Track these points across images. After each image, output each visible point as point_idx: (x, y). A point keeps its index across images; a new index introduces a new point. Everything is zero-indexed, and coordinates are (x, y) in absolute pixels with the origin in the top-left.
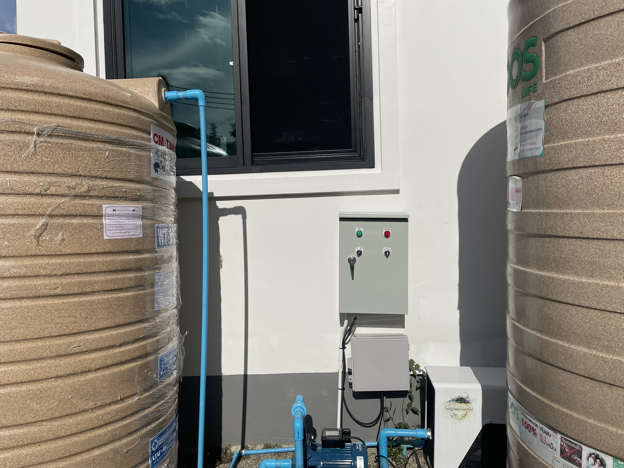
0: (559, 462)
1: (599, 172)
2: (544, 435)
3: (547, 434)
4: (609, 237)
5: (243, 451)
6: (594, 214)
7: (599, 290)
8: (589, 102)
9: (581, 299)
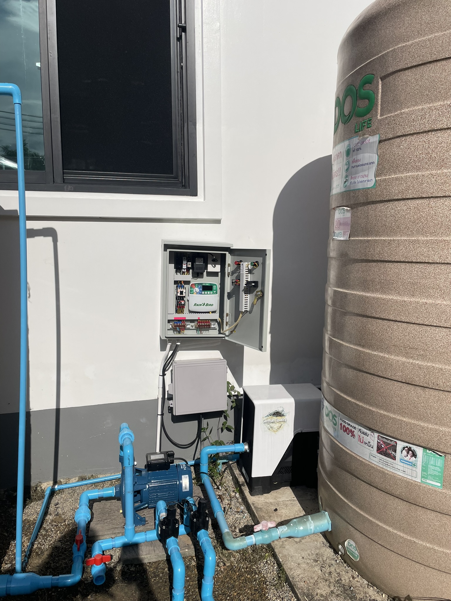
0: (375, 457)
1: (425, 203)
2: (362, 435)
3: (365, 434)
4: (430, 261)
5: (56, 487)
6: (418, 240)
7: (419, 307)
8: (421, 139)
9: (402, 316)
